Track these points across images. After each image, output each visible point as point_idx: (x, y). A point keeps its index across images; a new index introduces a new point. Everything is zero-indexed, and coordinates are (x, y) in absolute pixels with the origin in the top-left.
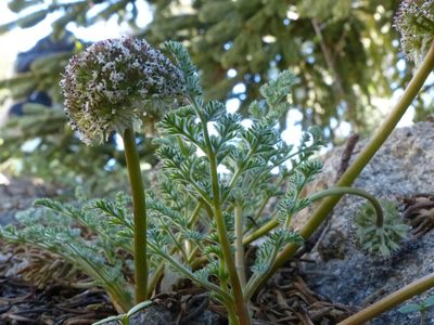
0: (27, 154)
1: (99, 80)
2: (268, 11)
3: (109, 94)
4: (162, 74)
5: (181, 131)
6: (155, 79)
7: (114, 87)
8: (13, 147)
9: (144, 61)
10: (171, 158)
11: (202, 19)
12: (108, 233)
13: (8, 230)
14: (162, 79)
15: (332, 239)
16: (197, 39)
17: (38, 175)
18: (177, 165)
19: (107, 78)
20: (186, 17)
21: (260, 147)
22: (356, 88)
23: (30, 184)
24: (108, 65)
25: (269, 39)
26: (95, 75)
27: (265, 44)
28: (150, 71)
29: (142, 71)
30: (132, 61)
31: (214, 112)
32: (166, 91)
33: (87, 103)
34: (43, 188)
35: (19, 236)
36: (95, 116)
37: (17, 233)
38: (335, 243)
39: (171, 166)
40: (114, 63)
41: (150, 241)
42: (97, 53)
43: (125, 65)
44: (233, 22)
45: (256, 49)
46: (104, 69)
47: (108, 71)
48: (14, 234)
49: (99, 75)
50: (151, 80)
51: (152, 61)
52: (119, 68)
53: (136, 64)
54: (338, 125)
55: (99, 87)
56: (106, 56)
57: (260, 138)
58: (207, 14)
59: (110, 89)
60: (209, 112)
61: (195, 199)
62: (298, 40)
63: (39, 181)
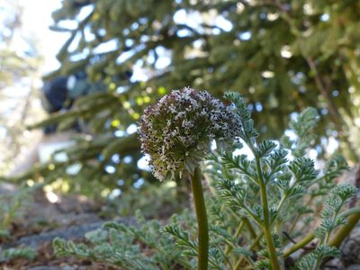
0: (73, 177)
1: (172, 128)
2: (266, 51)
3: (182, 139)
4: (225, 120)
5: (237, 166)
6: (219, 124)
7: (186, 133)
8: (60, 171)
9: (210, 110)
10: (228, 188)
11: (212, 60)
12: (166, 250)
13: (81, 248)
14: (226, 124)
15: (352, 248)
16: (208, 77)
17: (82, 193)
18: (234, 194)
19: (180, 126)
20: (197, 59)
21: (304, 176)
22: (342, 111)
23: (76, 201)
24: (180, 114)
25: (267, 74)
26: (169, 123)
27: (264, 79)
28: (216, 118)
29: (209, 119)
30: (199, 110)
31: (267, 149)
32: (229, 134)
33: (163, 147)
34: (87, 204)
35: (90, 253)
36: (170, 157)
37: (88, 251)
38: (354, 251)
39: (228, 195)
40: (184, 113)
41: (211, 258)
42: (169, 104)
43: (194, 113)
44: (237, 62)
45: (257, 83)
46: (176, 118)
47: (180, 120)
48: (85, 251)
49: (173, 124)
50: (217, 126)
51: (215, 109)
52: (189, 116)
53: (204, 113)
54: (328, 142)
55: (173, 134)
56: (177, 107)
57: (304, 169)
58: (216, 57)
59: (183, 134)
60: (262, 150)
61: (238, 219)
62: (291, 73)
63: (83, 198)
